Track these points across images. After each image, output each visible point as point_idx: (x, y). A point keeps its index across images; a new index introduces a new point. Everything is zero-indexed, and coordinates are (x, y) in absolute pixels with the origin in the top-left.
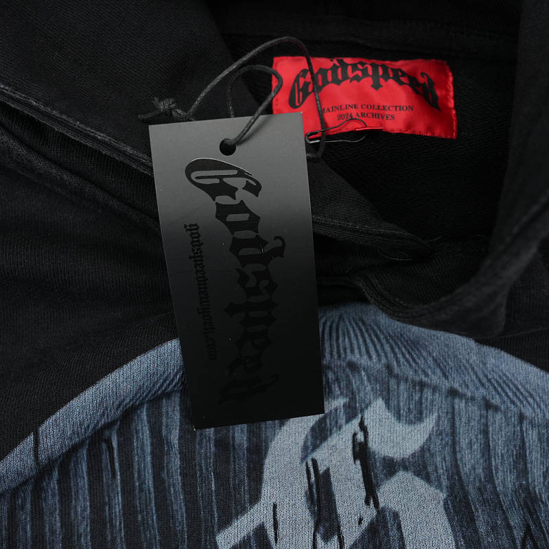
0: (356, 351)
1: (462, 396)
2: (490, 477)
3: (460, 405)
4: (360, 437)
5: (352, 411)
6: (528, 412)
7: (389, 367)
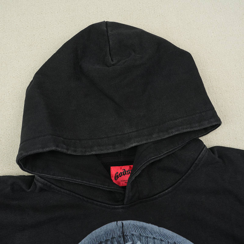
0: (133, 231)
1: (156, 239)
3: (156, 241)
6: (170, 241)
7: (140, 234)
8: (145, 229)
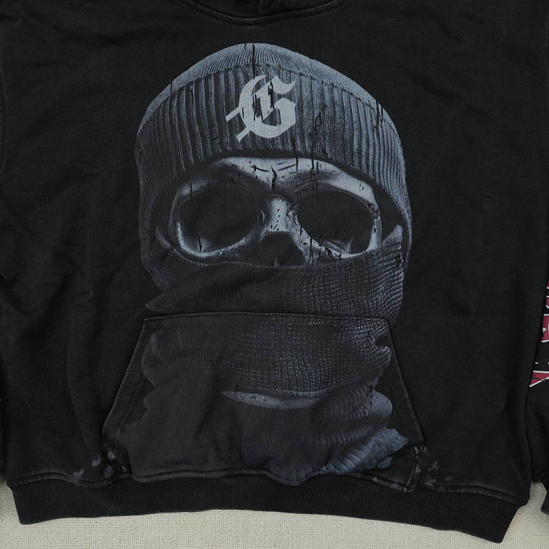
0: (269, 61)
1: (304, 75)
2: (312, 99)
4: (271, 87)
5: (268, 79)
6: (325, 81)
7: (280, 66)
8: (288, 59)
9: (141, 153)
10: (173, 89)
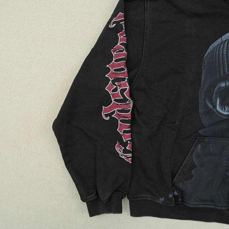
9: (205, 66)
10: (222, 40)
